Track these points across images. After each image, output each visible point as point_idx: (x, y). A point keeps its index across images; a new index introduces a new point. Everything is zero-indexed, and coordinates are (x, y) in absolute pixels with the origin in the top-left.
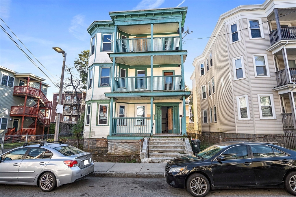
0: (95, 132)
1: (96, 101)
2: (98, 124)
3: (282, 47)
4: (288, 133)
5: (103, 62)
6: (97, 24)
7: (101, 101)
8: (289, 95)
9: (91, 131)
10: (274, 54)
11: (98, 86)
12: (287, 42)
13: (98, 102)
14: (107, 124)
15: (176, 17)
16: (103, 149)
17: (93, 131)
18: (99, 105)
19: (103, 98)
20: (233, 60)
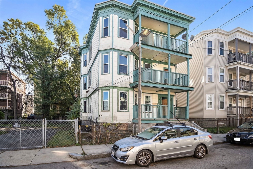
0: (117, 117)
1: (116, 88)
2: (119, 110)
3: (237, 66)
4: (230, 118)
5: (121, 49)
6: (115, 4)
7: (121, 89)
8: (236, 96)
9: (113, 116)
10: (228, 69)
11: (118, 73)
12: (241, 63)
13: (119, 88)
14: (127, 110)
15: (185, 24)
16: (124, 132)
17: (115, 116)
18: (119, 92)
19: (123, 85)
20: (207, 68)
